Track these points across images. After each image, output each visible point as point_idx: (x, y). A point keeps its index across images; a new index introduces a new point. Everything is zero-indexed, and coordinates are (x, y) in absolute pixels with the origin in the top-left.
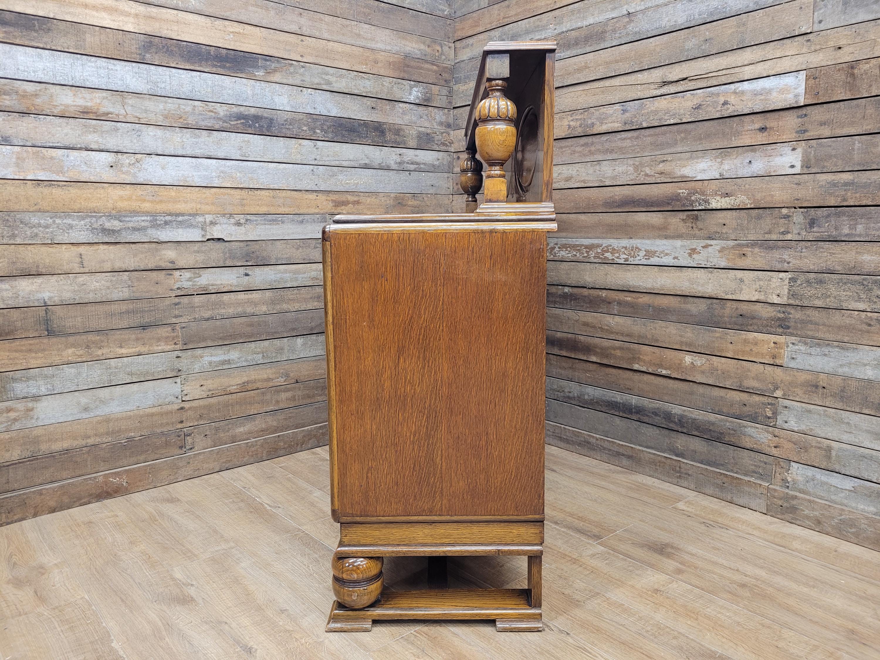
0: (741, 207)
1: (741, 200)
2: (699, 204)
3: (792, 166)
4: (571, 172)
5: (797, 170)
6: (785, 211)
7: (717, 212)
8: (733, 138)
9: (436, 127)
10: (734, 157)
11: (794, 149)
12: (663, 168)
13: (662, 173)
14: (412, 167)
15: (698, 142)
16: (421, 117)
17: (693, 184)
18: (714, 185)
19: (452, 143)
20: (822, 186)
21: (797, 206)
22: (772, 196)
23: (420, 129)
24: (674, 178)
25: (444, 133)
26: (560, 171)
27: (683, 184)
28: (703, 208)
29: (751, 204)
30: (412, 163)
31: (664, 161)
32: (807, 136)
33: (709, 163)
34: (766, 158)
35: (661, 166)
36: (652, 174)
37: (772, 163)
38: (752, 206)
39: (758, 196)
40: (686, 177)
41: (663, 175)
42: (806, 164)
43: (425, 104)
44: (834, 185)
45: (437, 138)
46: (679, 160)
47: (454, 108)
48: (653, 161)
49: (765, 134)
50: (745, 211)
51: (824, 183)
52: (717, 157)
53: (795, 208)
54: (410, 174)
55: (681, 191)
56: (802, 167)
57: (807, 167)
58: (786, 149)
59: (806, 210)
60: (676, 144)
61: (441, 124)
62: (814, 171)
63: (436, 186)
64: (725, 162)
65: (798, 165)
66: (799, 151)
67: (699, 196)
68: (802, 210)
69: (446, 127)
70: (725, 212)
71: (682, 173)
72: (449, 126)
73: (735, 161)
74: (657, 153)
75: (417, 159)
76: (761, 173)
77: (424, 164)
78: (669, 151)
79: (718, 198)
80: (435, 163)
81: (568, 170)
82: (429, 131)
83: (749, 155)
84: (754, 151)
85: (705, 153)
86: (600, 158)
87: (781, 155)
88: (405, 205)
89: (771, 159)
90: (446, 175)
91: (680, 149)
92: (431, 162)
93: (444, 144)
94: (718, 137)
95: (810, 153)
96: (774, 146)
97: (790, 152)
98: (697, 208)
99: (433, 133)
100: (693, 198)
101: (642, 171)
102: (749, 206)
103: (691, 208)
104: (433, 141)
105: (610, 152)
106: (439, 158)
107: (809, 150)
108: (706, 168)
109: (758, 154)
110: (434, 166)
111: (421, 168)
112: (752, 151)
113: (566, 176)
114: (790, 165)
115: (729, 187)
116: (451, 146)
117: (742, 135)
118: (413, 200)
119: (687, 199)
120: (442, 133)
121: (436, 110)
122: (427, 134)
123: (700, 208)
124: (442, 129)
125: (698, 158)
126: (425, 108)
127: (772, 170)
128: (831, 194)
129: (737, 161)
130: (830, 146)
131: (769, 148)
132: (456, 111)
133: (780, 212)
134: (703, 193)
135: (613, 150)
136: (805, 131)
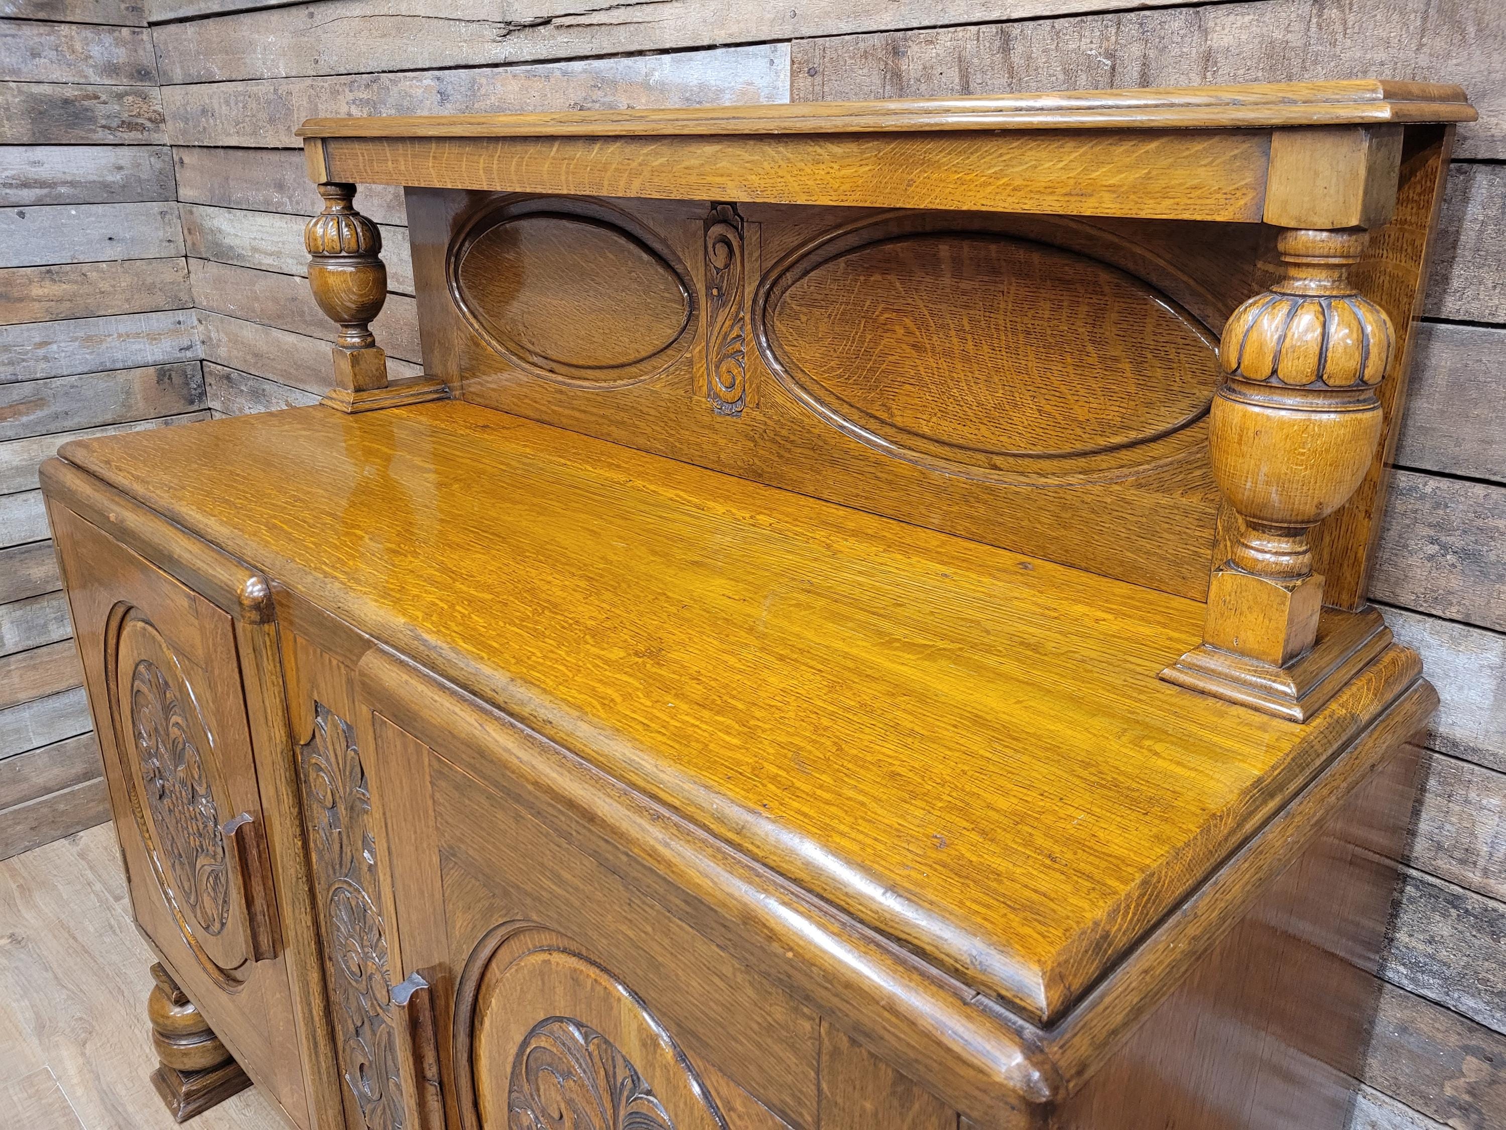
9: (95, 78)
14: (27, 195)
16: (35, 55)
19: (159, 120)
23: (36, 89)
25: (127, 94)
30: (25, 185)
43: (42, 15)
45: (101, 110)
47: (151, 24)
54: (22, 215)
61: (112, 69)
63: (123, 240)
69: (131, 76)
72: (142, 74)
75: (43, 173)
77: (72, 184)
80: (110, 178)
82: (70, 92)
88: (21, 300)
90: (156, 207)
92: (95, 178)
93: (131, 126)
99: (87, 97)
104: (93, 120)
106: (121, 162)
110: (106, 186)
111: (60, 195)
116: (157, 130)
118: (47, 283)
120: (120, 97)
121: (88, 33)
122: (66, 102)
124: (123, 83)
126: (43, 29)
132: (157, 31)
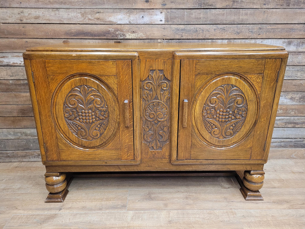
0: (140, 38)
1: (140, 35)
2: (121, 36)
3: (161, 21)
4: (38, 14)
5: (163, 22)
6: (159, 41)
7: (129, 40)
8: (134, 4)
10: (135, 13)
11: (161, 13)
12: (99, 16)
13: (98, 19)
15: (116, 4)
17: (116, 26)
18: (127, 27)
20: (173, 30)
21: (164, 38)
22: (154, 34)
24: (106, 22)
26: (29, 12)
27: (111, 26)
28: (123, 38)
29: (145, 37)
31: (99, 12)
32: (166, 7)
33: (123, 16)
34: (150, 16)
35: (97, 14)
36: (93, 19)
37: (153, 19)
38: (146, 38)
39: (148, 33)
40: (112, 22)
41: (99, 20)
42: (167, 20)
44: (178, 30)
46: (107, 12)
48: (92, 12)
49: (148, 4)
50: (142, 40)
51: (174, 29)
52: (127, 13)
53: (163, 39)
55: (110, 29)
56: (165, 21)
57: (167, 21)
58: (158, 12)
59: (168, 40)
60: (104, 4)
62: (170, 23)
64: (131, 16)
65: (163, 20)
66: (163, 13)
67: (120, 32)
68: (166, 40)
70: (133, 41)
71: (109, 19)
73: (136, 16)
74: (94, 7)
76: (148, 23)
78: (101, 7)
79: (130, 34)
81: (36, 12)
83: (142, 14)
84: (144, 12)
85: (120, 10)
86: (57, 6)
87: (156, 15)
89: (152, 16)
91: (106, 7)
94: (126, 3)
95: (168, 15)
96: (153, 10)
97: (160, 14)
98: (120, 38)
100: (117, 33)
101: (86, 17)
102: (144, 38)
103: (116, 38)
105: (64, 4)
107: (168, 14)
108: (122, 18)
109: (146, 13)
112: (144, 11)
113: (35, 15)
114: (160, 20)
115: (134, 28)
117: (138, 3)
119: (114, 33)
123: (121, 38)
125: (117, 12)
127: (153, 22)
128: (177, 34)
129: (137, 16)
130: (176, 13)
131: (151, 11)
133: (157, 41)
134: (122, 31)
135: (66, 3)
136: (165, 5)
